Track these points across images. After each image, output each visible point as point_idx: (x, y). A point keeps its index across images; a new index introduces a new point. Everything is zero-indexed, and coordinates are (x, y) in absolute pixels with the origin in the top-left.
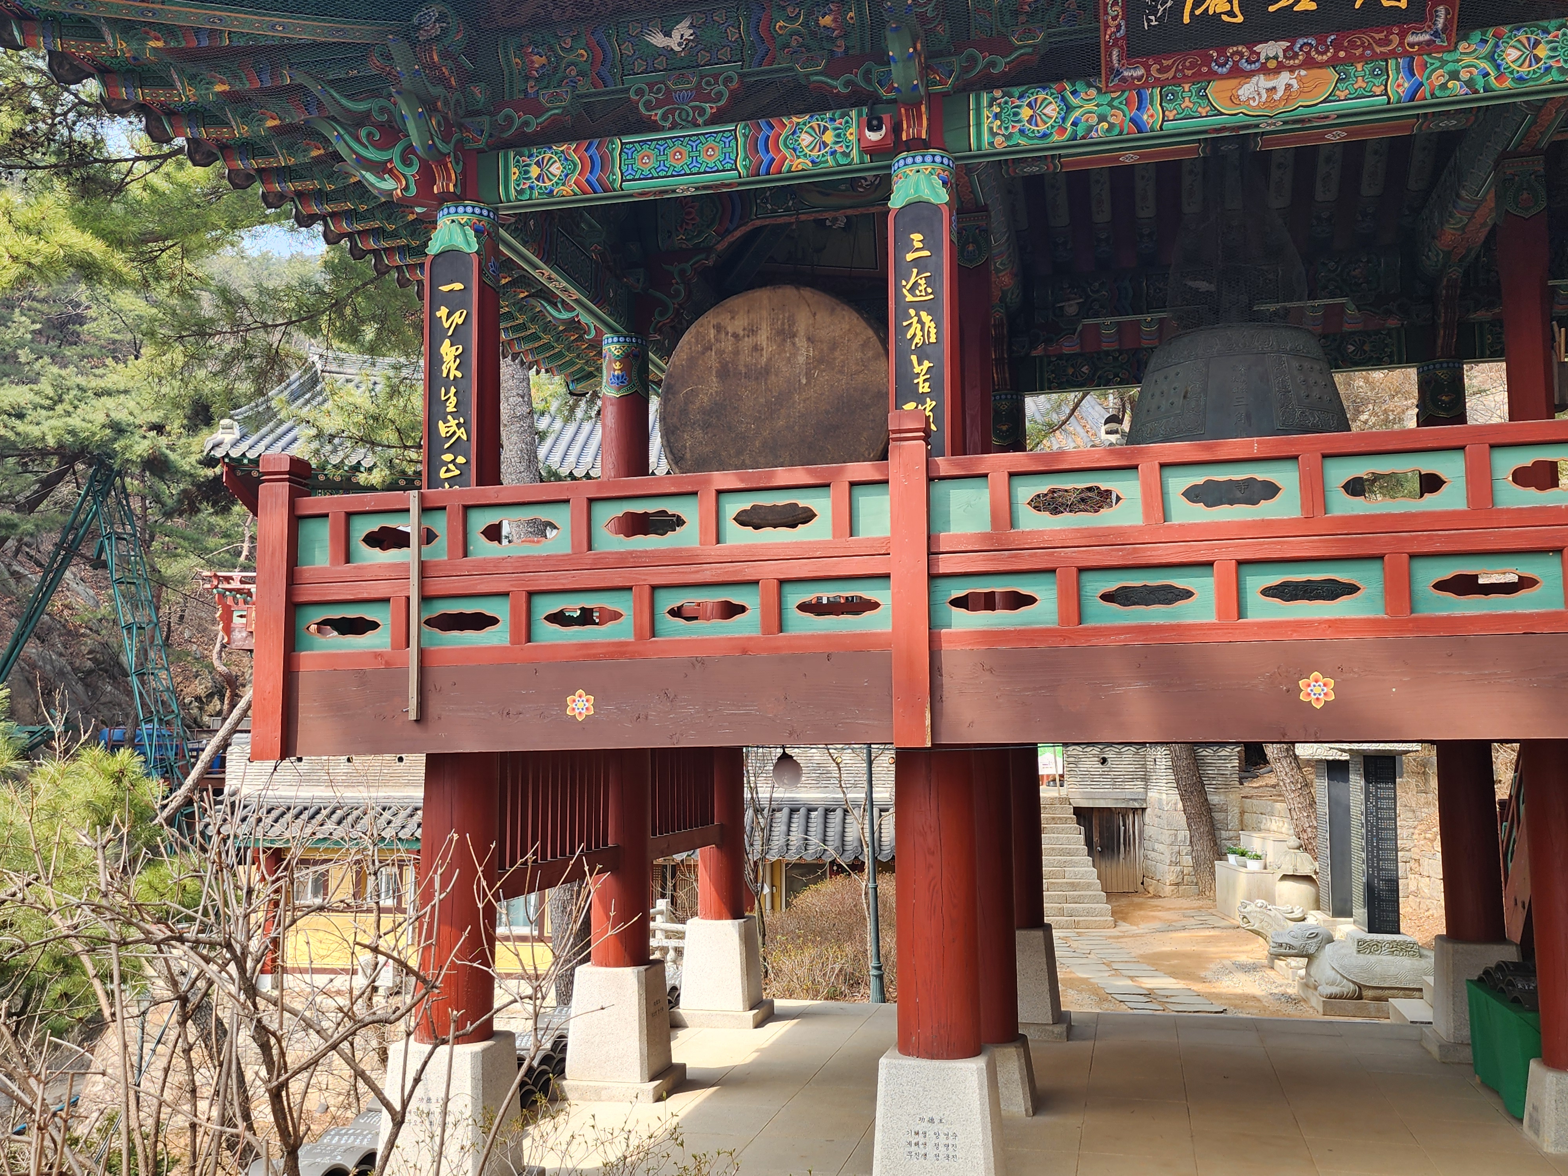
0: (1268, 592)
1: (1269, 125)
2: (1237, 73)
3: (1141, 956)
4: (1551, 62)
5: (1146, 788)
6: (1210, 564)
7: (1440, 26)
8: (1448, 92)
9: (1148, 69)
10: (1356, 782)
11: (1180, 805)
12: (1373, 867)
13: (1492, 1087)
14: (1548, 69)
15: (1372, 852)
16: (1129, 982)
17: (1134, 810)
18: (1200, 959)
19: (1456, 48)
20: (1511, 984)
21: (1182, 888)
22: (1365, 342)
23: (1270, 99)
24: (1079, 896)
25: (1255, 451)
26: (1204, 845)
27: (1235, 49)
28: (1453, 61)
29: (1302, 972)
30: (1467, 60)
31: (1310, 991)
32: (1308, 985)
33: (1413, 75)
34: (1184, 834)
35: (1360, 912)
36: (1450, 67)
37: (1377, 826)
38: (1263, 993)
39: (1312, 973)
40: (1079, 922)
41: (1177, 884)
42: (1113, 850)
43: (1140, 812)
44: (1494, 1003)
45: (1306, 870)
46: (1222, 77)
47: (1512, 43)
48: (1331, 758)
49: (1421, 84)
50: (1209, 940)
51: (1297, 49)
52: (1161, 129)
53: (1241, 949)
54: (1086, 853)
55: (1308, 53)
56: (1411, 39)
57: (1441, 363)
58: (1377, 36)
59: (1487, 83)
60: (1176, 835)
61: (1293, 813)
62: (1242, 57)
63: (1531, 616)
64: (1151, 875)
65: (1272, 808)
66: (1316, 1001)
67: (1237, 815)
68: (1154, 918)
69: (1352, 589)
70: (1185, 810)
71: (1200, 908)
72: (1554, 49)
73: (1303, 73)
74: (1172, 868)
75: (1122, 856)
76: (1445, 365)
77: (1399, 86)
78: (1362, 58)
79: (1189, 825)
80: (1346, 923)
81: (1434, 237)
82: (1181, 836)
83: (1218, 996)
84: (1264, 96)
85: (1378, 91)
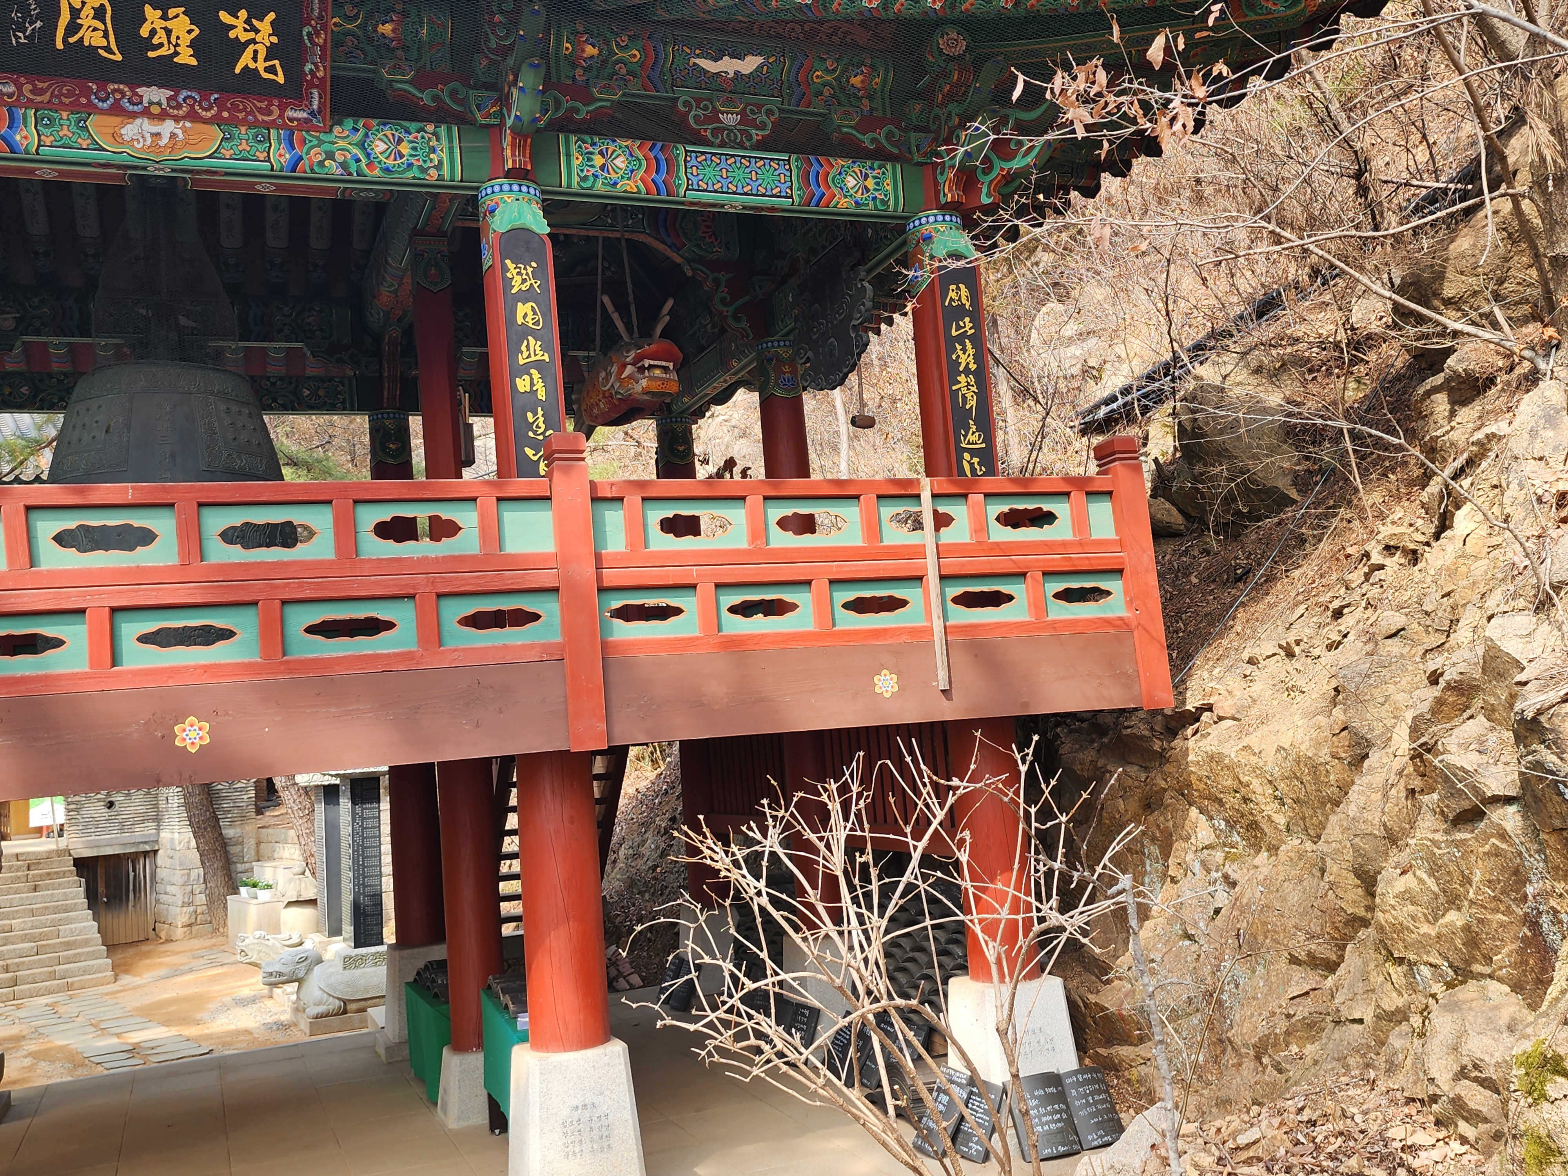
0: (144, 639)
1: (156, 169)
2: (117, 110)
3: (138, 1009)
4: (413, 160)
5: (158, 829)
6: (82, 611)
7: (315, 107)
8: (326, 170)
9: (19, 87)
10: (345, 803)
11: (193, 843)
12: (359, 885)
13: (421, 1078)
14: (410, 165)
15: (358, 870)
16: (115, 1040)
17: (145, 854)
18: (198, 1001)
19: (331, 131)
20: (433, 981)
21: (195, 928)
22: (319, 388)
23: (154, 146)
24: (75, 955)
25: (130, 498)
26: (215, 883)
27: (116, 86)
28: (330, 142)
29: (294, 997)
30: (342, 144)
31: (300, 1014)
32: (298, 1009)
33: (294, 148)
34: (198, 872)
35: (348, 929)
36: (326, 147)
37: (362, 845)
38: (256, 1025)
39: (301, 997)
40: (72, 983)
41: (190, 925)
42: (121, 899)
43: (152, 854)
44: (421, 1002)
45: (310, 895)
46: (102, 112)
47: (379, 135)
48: (326, 783)
49: (301, 158)
50: (214, 979)
51: (180, 100)
52: (38, 154)
53: (245, 982)
54: (86, 906)
55: (192, 106)
56: (290, 113)
57: (388, 413)
58: (258, 104)
59: (358, 167)
60: (189, 875)
61: (302, 839)
62: (124, 96)
63: (389, 656)
64: (163, 920)
65: (286, 835)
66: (304, 1025)
67: (254, 847)
68: (160, 964)
69: (227, 634)
70: (198, 848)
71: (211, 947)
72: (415, 149)
73: (188, 124)
74: (185, 909)
75: (131, 903)
76: (391, 415)
77: (280, 155)
78: (244, 122)
79: (202, 862)
80: (336, 942)
81: (374, 297)
82: (194, 874)
83: (209, 1037)
84: (149, 141)
85: (262, 156)
